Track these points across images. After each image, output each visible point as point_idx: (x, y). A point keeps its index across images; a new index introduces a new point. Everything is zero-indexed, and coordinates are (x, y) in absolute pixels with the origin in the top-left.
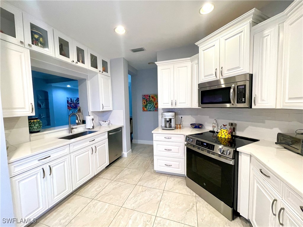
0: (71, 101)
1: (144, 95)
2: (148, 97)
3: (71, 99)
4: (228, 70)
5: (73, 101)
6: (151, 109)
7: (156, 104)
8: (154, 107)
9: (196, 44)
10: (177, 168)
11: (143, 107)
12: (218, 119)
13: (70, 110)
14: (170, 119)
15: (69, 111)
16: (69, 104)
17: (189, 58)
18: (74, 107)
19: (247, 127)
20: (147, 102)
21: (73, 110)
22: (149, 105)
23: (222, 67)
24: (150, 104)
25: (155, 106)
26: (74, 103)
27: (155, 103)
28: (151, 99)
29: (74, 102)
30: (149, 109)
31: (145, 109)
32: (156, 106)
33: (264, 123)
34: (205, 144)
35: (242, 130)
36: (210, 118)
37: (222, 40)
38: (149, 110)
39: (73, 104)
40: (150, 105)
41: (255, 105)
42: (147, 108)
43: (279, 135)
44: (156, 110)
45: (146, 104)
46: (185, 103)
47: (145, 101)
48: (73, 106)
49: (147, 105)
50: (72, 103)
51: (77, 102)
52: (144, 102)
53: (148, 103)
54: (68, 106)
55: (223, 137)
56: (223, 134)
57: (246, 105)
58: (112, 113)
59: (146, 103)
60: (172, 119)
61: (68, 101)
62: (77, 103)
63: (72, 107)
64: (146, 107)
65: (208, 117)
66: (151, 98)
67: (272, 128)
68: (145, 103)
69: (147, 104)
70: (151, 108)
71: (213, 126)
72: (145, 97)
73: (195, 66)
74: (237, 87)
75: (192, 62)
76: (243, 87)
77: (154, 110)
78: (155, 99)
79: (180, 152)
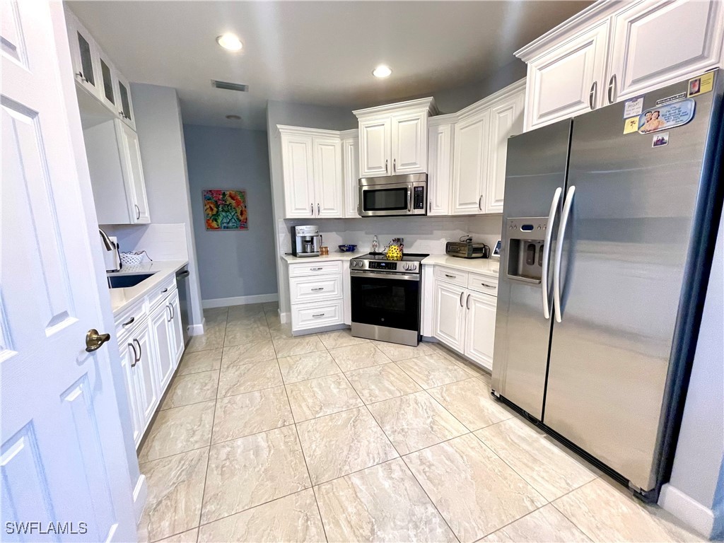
1: (210, 191)
2: (221, 196)
4: (403, 165)
6: (230, 224)
7: (242, 214)
8: (238, 219)
9: (355, 112)
10: (332, 317)
11: (207, 221)
12: (380, 234)
14: (312, 238)
17: (338, 132)
19: (416, 241)
20: (218, 207)
22: (224, 214)
23: (395, 160)
24: (226, 212)
25: (240, 216)
27: (239, 211)
28: (229, 201)
30: (225, 225)
31: (214, 224)
32: (241, 218)
33: (432, 234)
34: (384, 264)
35: (410, 246)
36: (366, 233)
37: (395, 121)
38: (225, 227)
40: (227, 216)
41: (430, 211)
42: (219, 221)
43: (448, 245)
44: (244, 227)
45: (215, 212)
46: (333, 209)
47: (212, 206)
49: (217, 214)
52: (210, 207)
53: (220, 209)
55: (395, 255)
56: (394, 251)
57: (422, 211)
58: (149, 230)
59: (215, 209)
60: (315, 238)
64: (216, 221)
65: (364, 232)
66: (229, 199)
67: (439, 239)
68: (212, 209)
69: (217, 212)
70: (228, 223)
71: (373, 246)
72: (212, 194)
73: (349, 149)
74: (415, 188)
75: (341, 140)
76: (421, 189)
77: (237, 227)
78: (240, 201)
79: (336, 290)
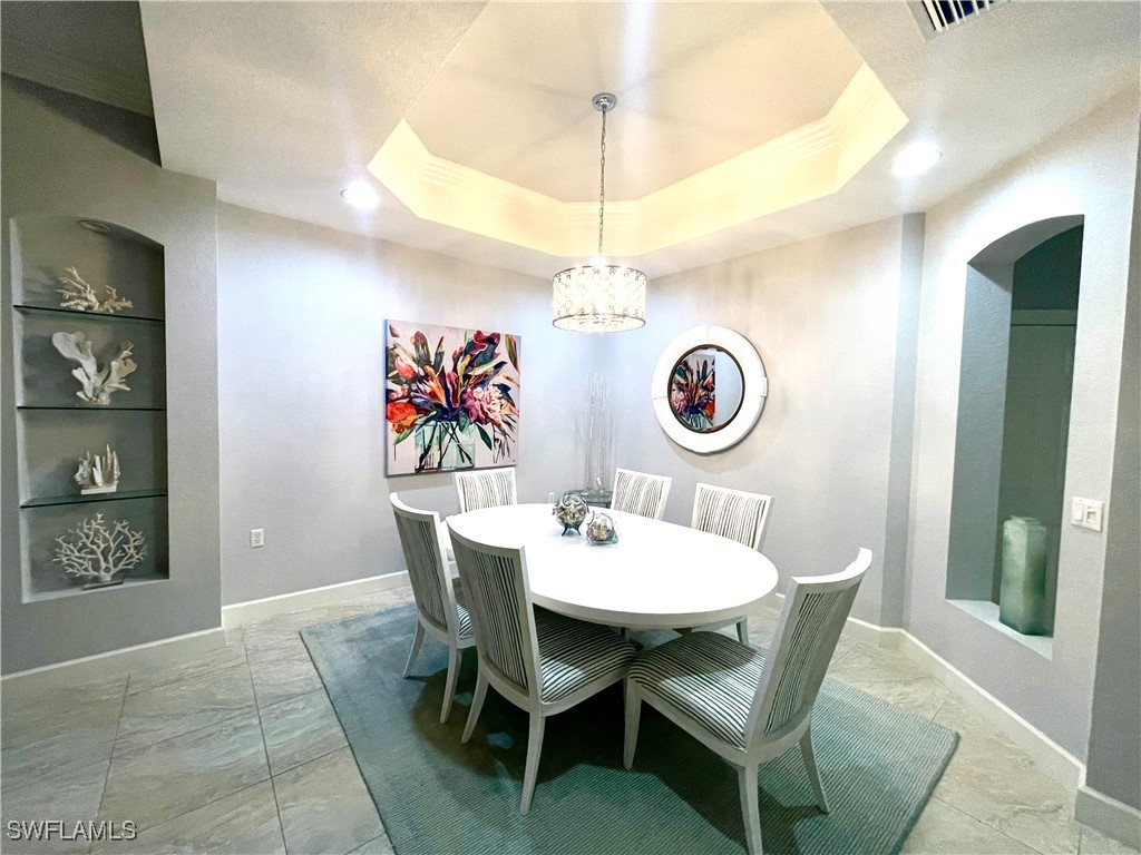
0: (423, 361)
3: (420, 340)
5: (440, 355)
13: (400, 429)
15: (393, 436)
16: (397, 380)
18: (439, 406)
21: (428, 430)
26: (442, 375)
29: (448, 365)
39: (432, 385)
48: (433, 395)
50: (427, 377)
51: (471, 365)
54: (388, 392)
61: (390, 356)
62: (467, 377)
63: (419, 409)
